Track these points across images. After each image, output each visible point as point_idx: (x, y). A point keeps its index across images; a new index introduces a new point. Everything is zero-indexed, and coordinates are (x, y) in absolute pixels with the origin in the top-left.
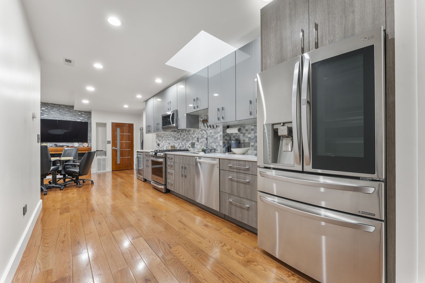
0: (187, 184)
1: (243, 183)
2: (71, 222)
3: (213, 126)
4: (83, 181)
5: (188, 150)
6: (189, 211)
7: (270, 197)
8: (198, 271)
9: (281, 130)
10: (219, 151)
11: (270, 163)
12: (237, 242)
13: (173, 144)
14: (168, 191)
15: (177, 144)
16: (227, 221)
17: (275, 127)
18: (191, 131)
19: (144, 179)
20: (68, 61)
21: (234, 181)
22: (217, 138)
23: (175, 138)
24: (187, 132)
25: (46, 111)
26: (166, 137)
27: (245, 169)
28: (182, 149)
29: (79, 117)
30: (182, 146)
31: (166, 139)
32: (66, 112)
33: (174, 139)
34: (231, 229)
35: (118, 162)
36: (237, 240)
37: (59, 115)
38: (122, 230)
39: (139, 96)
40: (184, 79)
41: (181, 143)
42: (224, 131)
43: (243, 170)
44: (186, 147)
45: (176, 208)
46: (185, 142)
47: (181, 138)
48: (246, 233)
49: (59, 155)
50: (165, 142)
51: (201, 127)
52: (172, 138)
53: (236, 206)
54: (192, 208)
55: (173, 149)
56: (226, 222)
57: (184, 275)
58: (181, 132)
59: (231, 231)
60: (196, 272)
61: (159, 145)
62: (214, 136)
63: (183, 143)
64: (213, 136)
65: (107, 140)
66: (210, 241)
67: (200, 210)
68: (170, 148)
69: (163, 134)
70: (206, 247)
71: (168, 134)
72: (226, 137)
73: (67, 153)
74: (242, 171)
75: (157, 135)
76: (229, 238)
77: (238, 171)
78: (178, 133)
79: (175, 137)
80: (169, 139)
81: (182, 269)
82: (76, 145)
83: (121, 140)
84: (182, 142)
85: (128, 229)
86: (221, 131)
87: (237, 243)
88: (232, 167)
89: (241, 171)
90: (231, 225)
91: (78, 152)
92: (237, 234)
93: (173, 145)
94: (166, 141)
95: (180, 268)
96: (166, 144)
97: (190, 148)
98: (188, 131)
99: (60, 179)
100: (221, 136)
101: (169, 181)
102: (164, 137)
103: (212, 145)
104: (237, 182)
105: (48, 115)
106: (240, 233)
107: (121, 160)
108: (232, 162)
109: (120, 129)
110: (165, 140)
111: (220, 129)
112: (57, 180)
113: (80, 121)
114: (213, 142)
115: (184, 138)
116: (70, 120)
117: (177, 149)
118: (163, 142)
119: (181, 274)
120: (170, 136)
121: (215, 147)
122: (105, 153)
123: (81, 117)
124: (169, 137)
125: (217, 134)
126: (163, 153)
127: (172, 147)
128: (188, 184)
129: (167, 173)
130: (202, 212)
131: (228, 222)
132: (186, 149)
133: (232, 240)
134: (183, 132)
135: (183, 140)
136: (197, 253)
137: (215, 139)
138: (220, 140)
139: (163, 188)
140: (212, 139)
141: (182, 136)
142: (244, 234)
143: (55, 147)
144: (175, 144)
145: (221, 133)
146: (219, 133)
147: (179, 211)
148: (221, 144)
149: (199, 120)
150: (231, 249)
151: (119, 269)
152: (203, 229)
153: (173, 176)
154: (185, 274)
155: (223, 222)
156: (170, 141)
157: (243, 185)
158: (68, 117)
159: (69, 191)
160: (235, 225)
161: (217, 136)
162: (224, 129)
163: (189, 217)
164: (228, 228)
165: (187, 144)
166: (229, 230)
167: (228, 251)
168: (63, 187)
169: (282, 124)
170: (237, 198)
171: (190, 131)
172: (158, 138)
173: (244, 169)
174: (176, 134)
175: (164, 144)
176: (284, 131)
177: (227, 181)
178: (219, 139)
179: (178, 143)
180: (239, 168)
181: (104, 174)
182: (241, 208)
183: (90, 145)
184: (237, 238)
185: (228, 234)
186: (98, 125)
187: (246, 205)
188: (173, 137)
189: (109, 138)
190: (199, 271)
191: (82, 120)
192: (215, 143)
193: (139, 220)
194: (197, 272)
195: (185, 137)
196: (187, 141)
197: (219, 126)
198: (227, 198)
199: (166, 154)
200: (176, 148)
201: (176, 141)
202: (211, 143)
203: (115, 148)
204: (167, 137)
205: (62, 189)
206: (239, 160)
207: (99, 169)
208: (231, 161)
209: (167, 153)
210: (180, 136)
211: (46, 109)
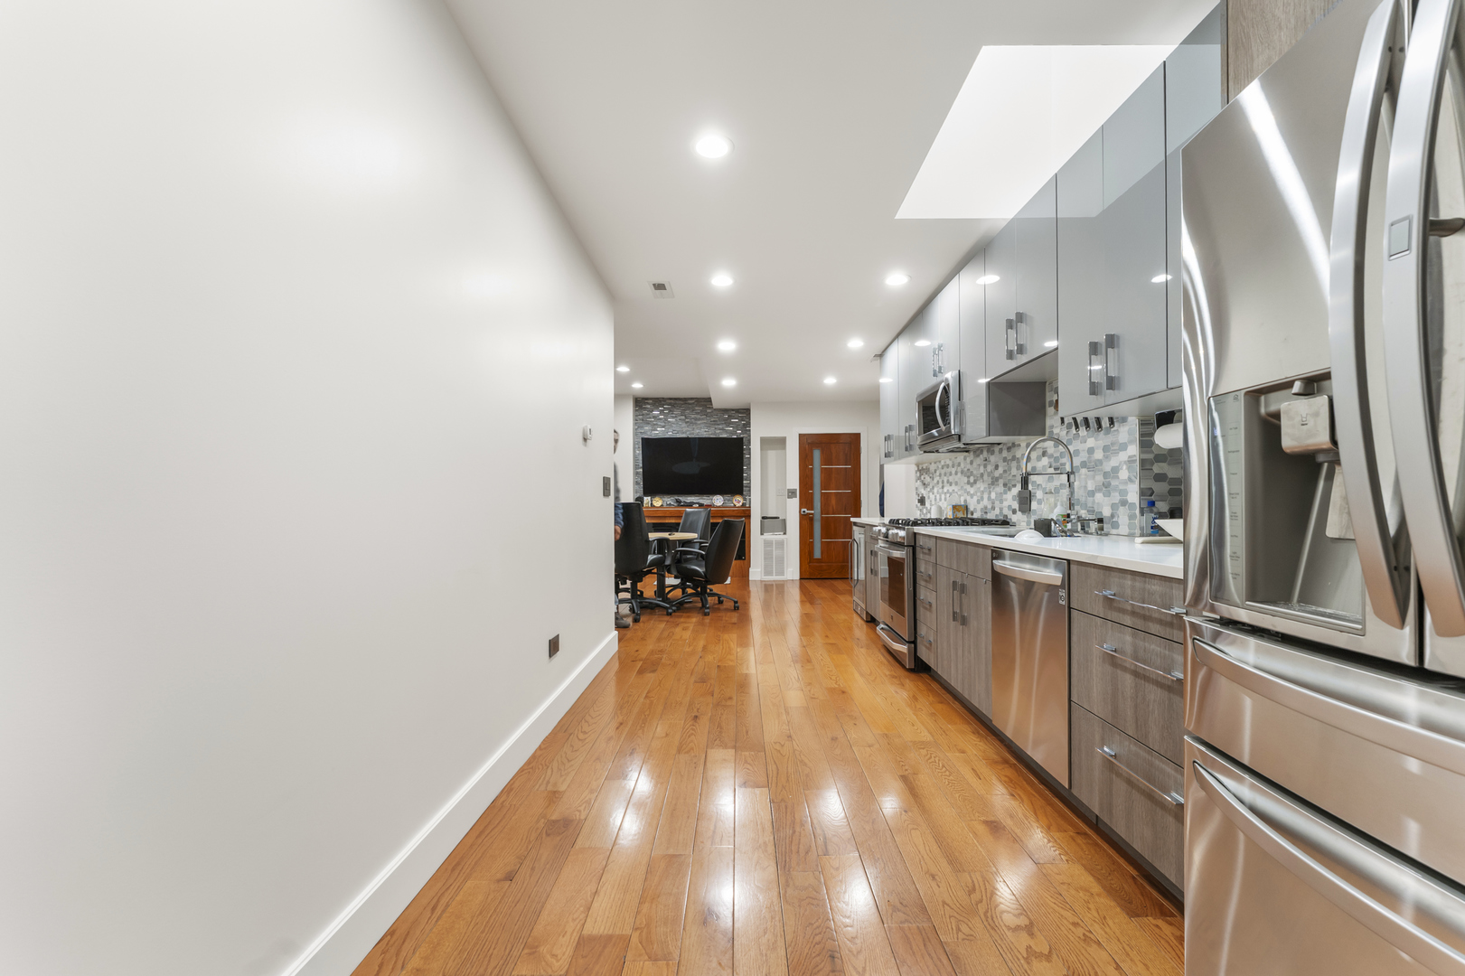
0: (970, 652)
1: (1159, 684)
2: (646, 697)
3: (1098, 421)
4: (719, 598)
5: (1005, 523)
6: (963, 752)
7: (1239, 780)
8: (864, 969)
9: (1298, 419)
10: (1124, 529)
11: (1238, 601)
12: (1099, 943)
13: (962, 499)
14: (920, 668)
15: (975, 498)
16: (1099, 841)
17: (1268, 405)
18: (1019, 445)
19: (867, 613)
20: (660, 287)
21: (1125, 669)
22: (1115, 470)
23: (969, 477)
24: (1005, 454)
25: (660, 419)
26: (943, 471)
27: (1169, 619)
28: (990, 516)
29: (724, 426)
30: (989, 507)
31: (943, 482)
32: (699, 416)
33: (966, 479)
34: (1098, 880)
35: (817, 554)
36: (1098, 933)
37: (684, 425)
38: (732, 752)
39: (856, 344)
40: (980, 251)
41: (986, 496)
42: (1146, 442)
43: (1161, 622)
44: (1001, 509)
45: (919, 731)
46: (1000, 489)
47: (985, 477)
48: (1171, 924)
49: (673, 528)
50: (940, 491)
51: (1052, 427)
52: (959, 474)
53: (1129, 782)
54: (975, 747)
55: (960, 515)
56: (1097, 844)
57: (814, 955)
58: (985, 453)
59: (1096, 888)
60: (855, 968)
61: (922, 501)
62: (1104, 463)
63: (993, 496)
64: (1099, 462)
65: (788, 488)
66: (974, 889)
67: (1006, 762)
68: (949, 514)
69: (935, 463)
70: (944, 903)
71: (948, 462)
72: (1157, 468)
73: (688, 524)
74: (1154, 628)
75: (918, 467)
76: (1063, 912)
77: (1139, 623)
78: (978, 456)
79: (968, 474)
80: (951, 479)
81: (820, 933)
82: (718, 501)
83: (825, 486)
84: (990, 492)
85: (747, 753)
86: (1131, 442)
87: (1095, 946)
88: (1115, 605)
89: (1151, 624)
90: (1114, 862)
91: (711, 521)
92: (1118, 909)
93: (963, 503)
94: (943, 487)
95: (815, 926)
96: (943, 496)
97: (1014, 512)
98: (1009, 449)
99: (675, 587)
100: (1130, 461)
101: (922, 630)
102: (938, 473)
103: (1094, 502)
104: (1136, 674)
105: (663, 427)
106: (1133, 913)
107: (825, 547)
108: (1115, 579)
109: (822, 453)
110: (940, 485)
111: (1128, 432)
112: (667, 590)
113: (725, 436)
114: (1098, 490)
115: (997, 474)
116: (707, 436)
117: (975, 516)
118: (935, 490)
119: (808, 947)
120: (953, 470)
121: (1106, 512)
122: (783, 528)
123: (728, 426)
124: (951, 474)
125: (1116, 453)
126: (904, 529)
127: (955, 508)
128: (972, 650)
129: (918, 602)
130: (1009, 772)
131: (1105, 846)
132: (1001, 518)
133: (1075, 924)
134: (993, 453)
135: (994, 481)
136: (899, 905)
137: (1106, 475)
138: (1130, 480)
139: (906, 651)
140: (1094, 478)
141: (990, 468)
142: (1157, 926)
143: (676, 507)
144: (968, 498)
145: (1134, 450)
146: (1123, 447)
147: (921, 745)
148: (1133, 496)
149: (1048, 400)
150: (1048, 957)
151: (671, 851)
152: (975, 834)
153: (934, 616)
154: (818, 955)
155: (1080, 840)
156: (954, 487)
157: (1159, 691)
158: (702, 430)
159: (682, 620)
160: (1134, 873)
161: (1114, 462)
162: (1147, 429)
163: (947, 773)
164: (1090, 870)
165: (1004, 496)
166: (1091, 879)
167: (1026, 959)
168: (674, 608)
169: (1297, 387)
170: (1133, 748)
171: (1016, 448)
172: (922, 477)
173: (1163, 617)
174: (971, 463)
175: (938, 496)
176: (1311, 422)
177: (1095, 660)
178: (1124, 474)
179: (979, 494)
180: (1142, 612)
181: (781, 587)
182: (1150, 797)
183: (748, 501)
184: (1108, 930)
185: (1073, 892)
186: (767, 443)
187: (1174, 794)
188: (962, 472)
189: (794, 482)
190: (868, 968)
191: (732, 433)
192: (1107, 495)
193: (790, 737)
194: (860, 970)
195: (1000, 470)
196: (1005, 485)
197: (1124, 420)
198: (1097, 737)
199: (915, 534)
200: (972, 514)
201: (972, 485)
202: (1092, 493)
203: (807, 512)
204: (945, 475)
205: (671, 614)
206: (1145, 575)
207: (768, 572)
208: (1112, 573)
209: (917, 529)
210: (985, 466)
211: (662, 412)
